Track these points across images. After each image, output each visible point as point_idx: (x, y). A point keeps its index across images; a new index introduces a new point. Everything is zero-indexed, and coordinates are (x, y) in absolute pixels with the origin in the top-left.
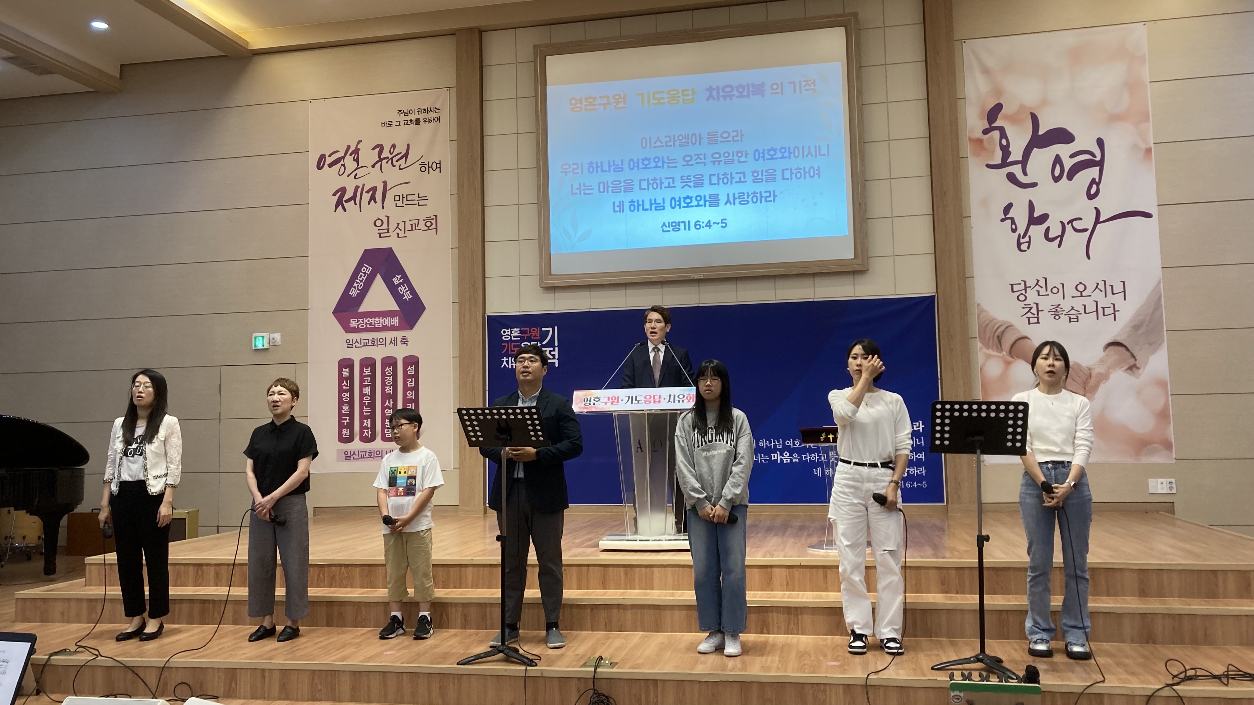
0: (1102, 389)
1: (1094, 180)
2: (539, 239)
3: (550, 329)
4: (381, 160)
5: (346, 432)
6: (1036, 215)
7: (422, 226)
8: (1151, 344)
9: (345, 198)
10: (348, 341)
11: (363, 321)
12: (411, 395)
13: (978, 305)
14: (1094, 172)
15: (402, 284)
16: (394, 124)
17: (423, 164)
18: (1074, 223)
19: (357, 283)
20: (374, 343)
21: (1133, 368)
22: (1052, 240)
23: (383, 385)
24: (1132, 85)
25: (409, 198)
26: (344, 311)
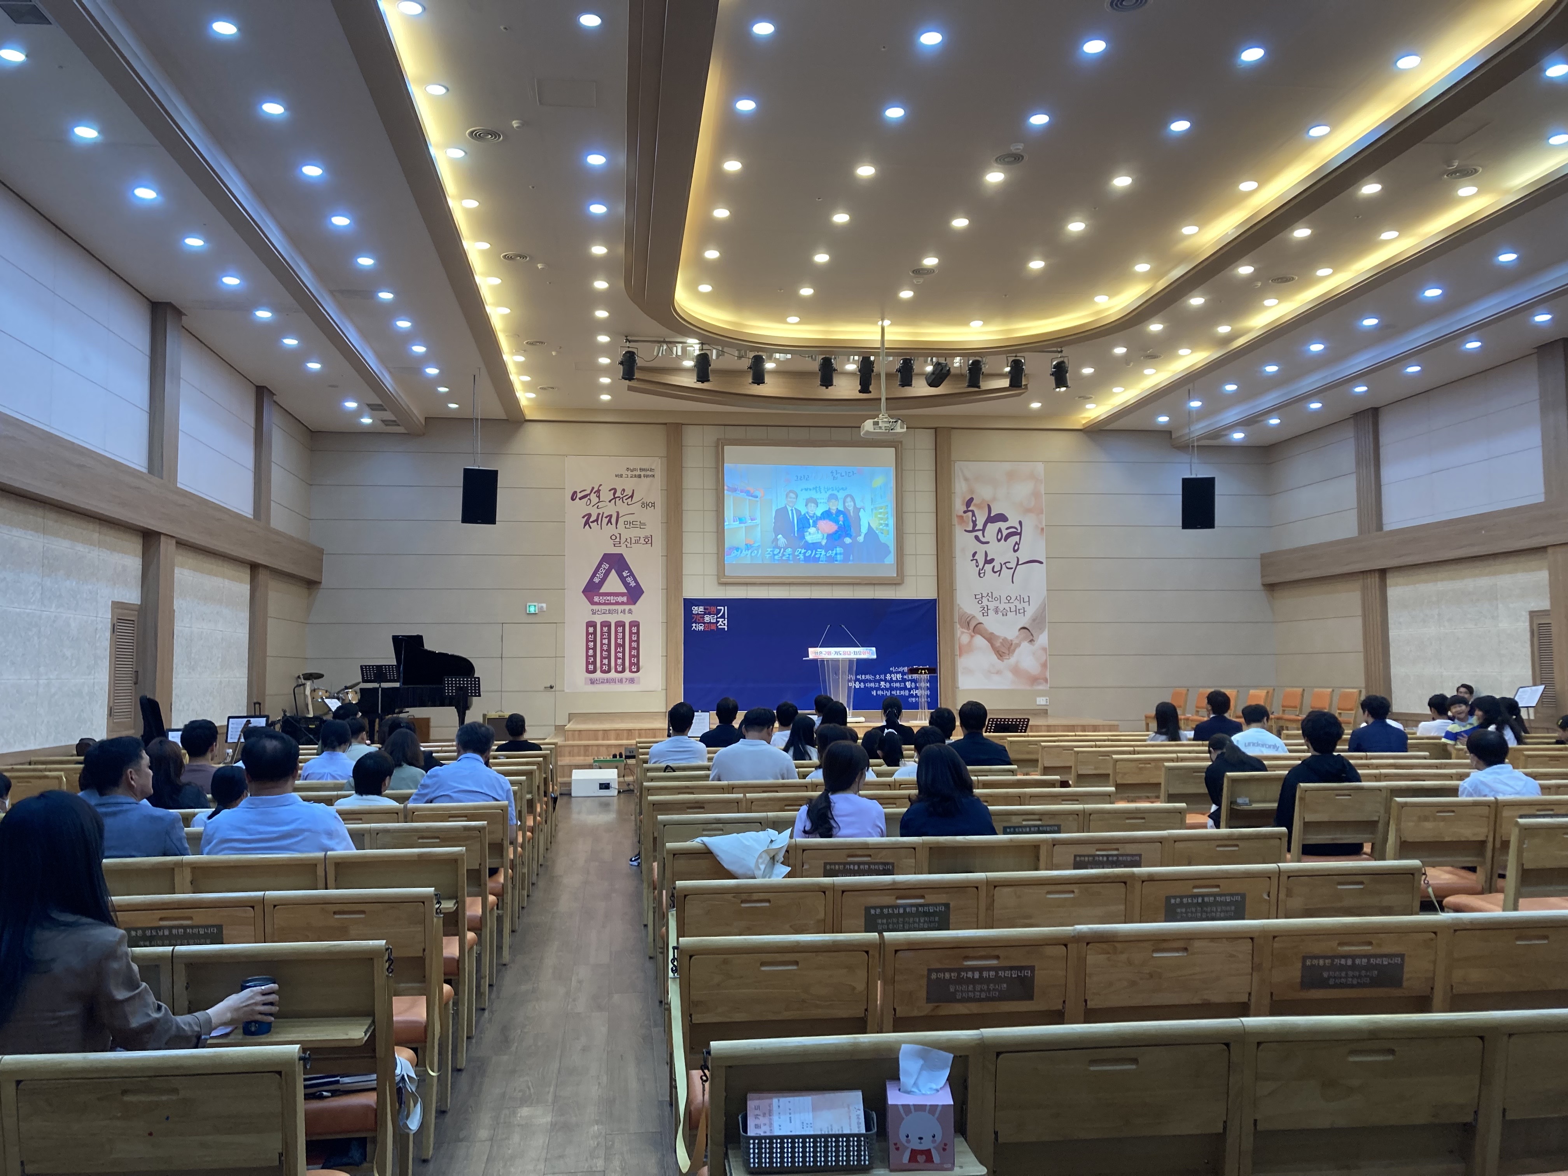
1: (1016, 542)
2: (718, 553)
3: (722, 608)
4: (615, 498)
5: (591, 667)
6: (988, 559)
7: (642, 541)
8: (1040, 629)
9: (591, 520)
10: (592, 610)
12: (634, 645)
13: (959, 605)
14: (1016, 538)
15: (629, 576)
16: (624, 476)
17: (643, 503)
18: (1007, 564)
20: (610, 612)
21: (1032, 641)
22: (995, 572)
23: (616, 638)
24: (1036, 494)
25: (634, 523)
26: (590, 591)
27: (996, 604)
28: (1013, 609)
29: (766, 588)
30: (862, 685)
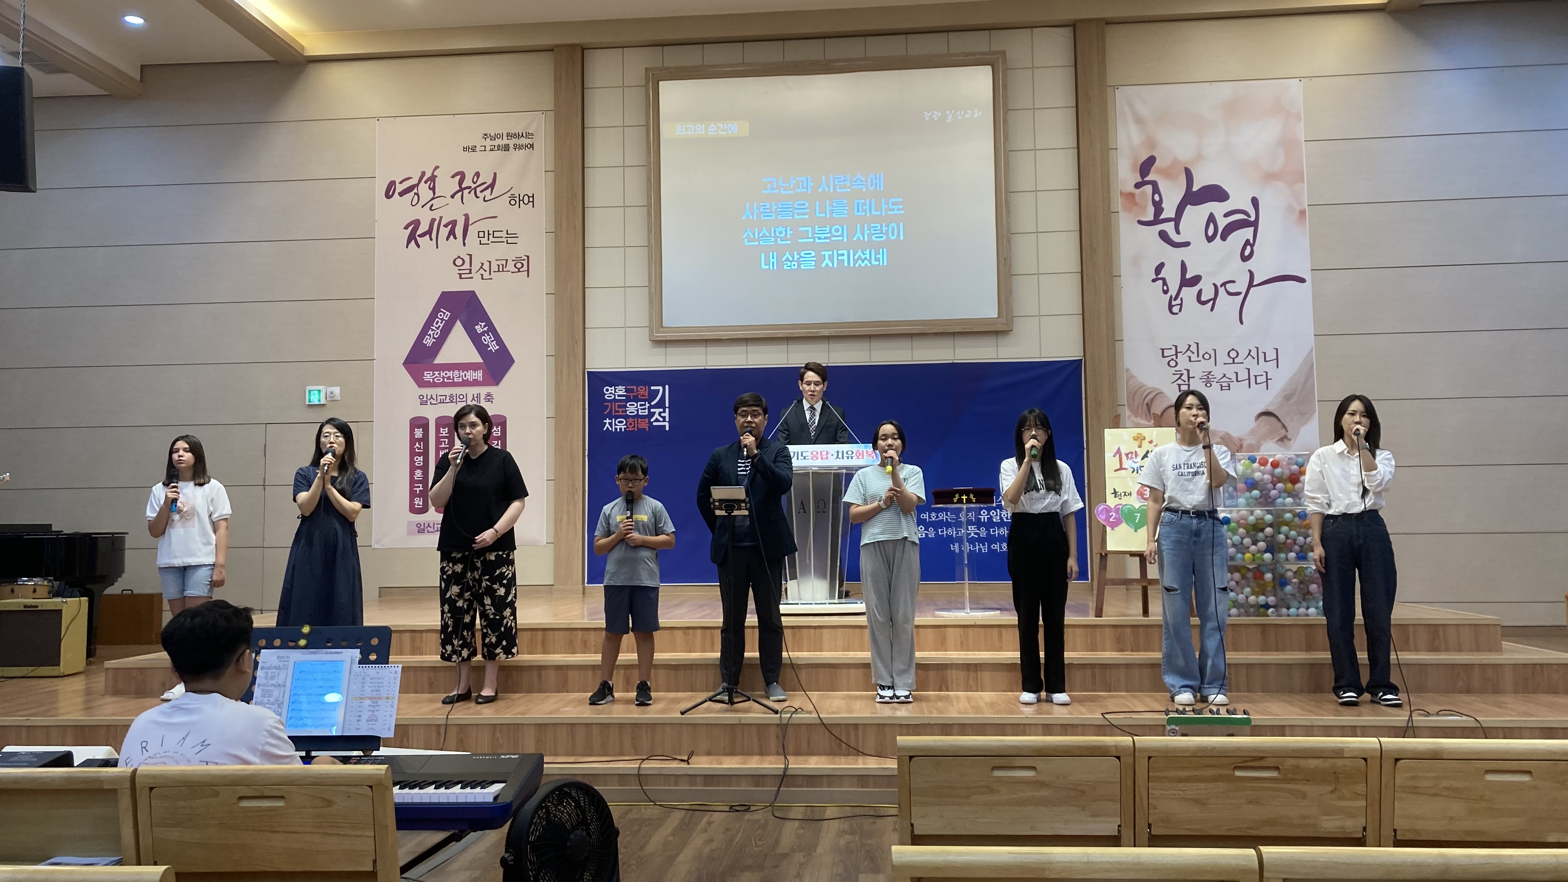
1: (1248, 241)
2: (649, 286)
3: (661, 388)
4: (461, 190)
5: (418, 502)
6: (1188, 276)
7: (510, 266)
8: (1302, 415)
9: (418, 233)
10: (421, 397)
11: (439, 374)
13: (1127, 370)
14: (1248, 233)
15: (487, 332)
16: (477, 149)
17: (512, 197)
18: (1227, 286)
19: (433, 330)
20: (452, 399)
21: (1283, 439)
22: (1204, 303)
24: (1287, 144)
25: (496, 234)
26: (415, 363)
27: (1208, 365)
28: (1243, 375)
29: (742, 348)
30: (932, 534)
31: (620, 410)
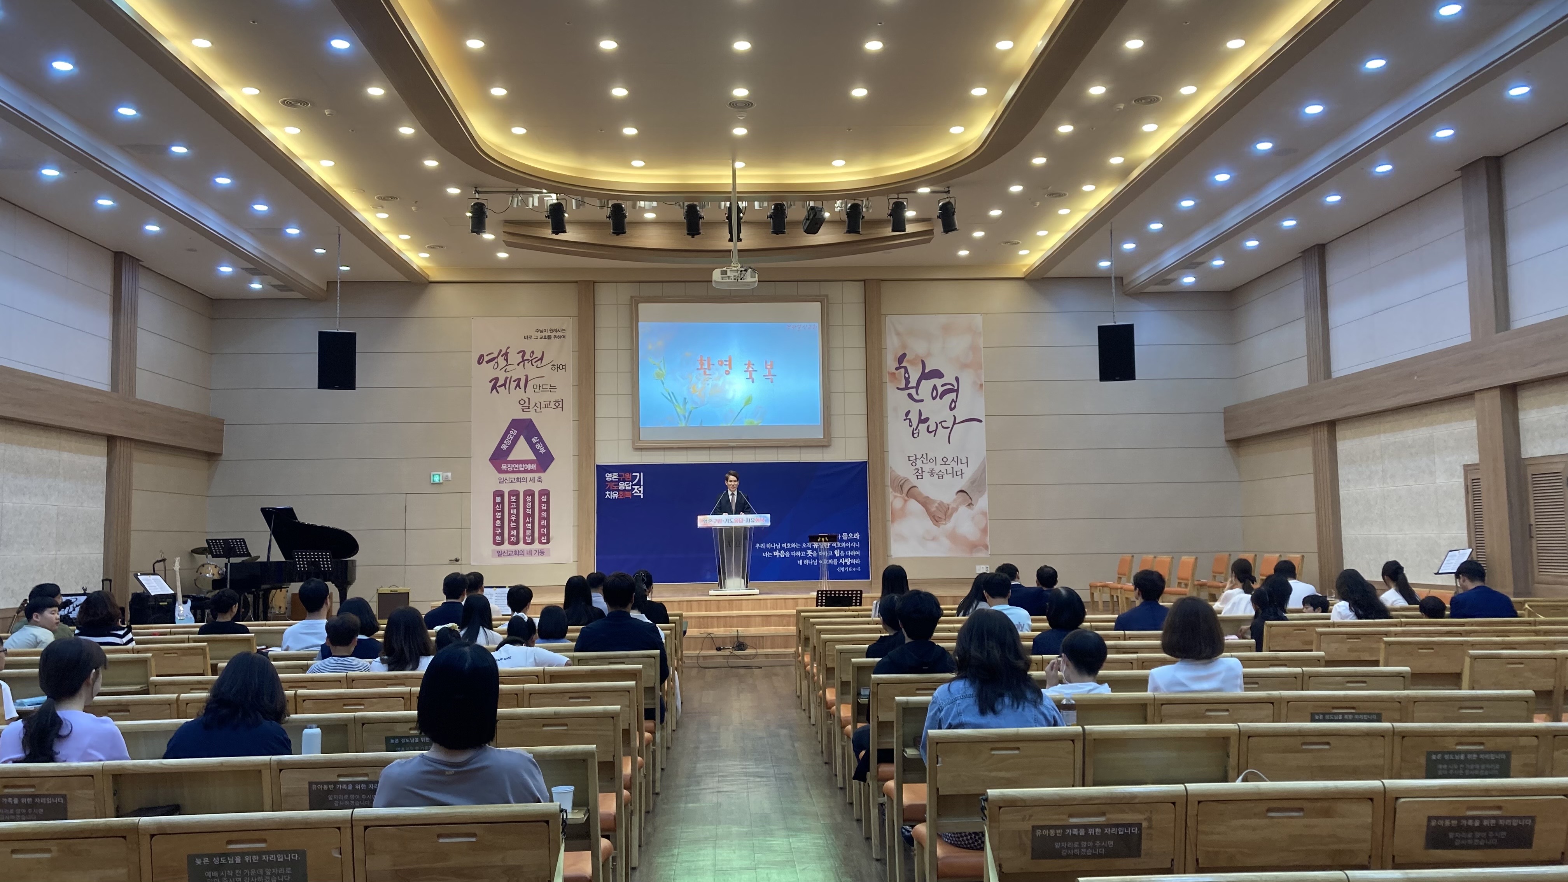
0: (955, 516)
1: (953, 399)
3: (638, 474)
4: (523, 361)
5: (498, 539)
6: (922, 418)
7: (552, 405)
8: (979, 492)
9: (498, 385)
10: (500, 479)
11: (511, 466)
12: (544, 514)
13: (891, 467)
14: (953, 395)
15: (539, 442)
16: (533, 337)
17: (553, 365)
18: (943, 423)
19: (507, 441)
20: (518, 480)
22: (930, 432)
23: (525, 508)
24: (974, 348)
25: (544, 387)
26: (497, 459)
27: (932, 466)
28: (950, 471)
29: (684, 452)
30: (788, 555)
31: (615, 487)
